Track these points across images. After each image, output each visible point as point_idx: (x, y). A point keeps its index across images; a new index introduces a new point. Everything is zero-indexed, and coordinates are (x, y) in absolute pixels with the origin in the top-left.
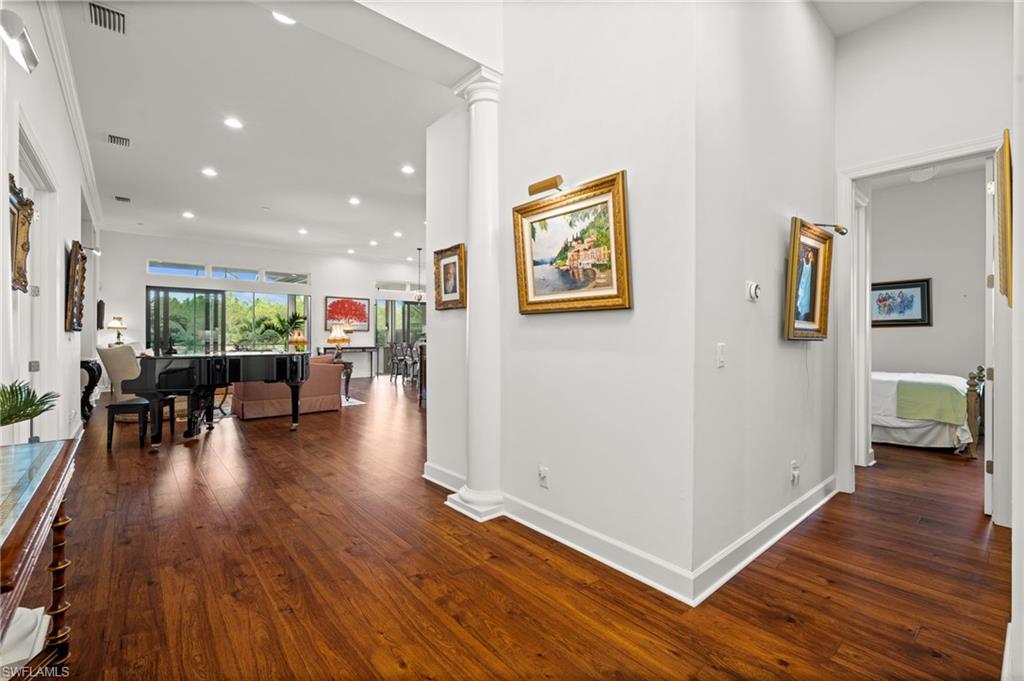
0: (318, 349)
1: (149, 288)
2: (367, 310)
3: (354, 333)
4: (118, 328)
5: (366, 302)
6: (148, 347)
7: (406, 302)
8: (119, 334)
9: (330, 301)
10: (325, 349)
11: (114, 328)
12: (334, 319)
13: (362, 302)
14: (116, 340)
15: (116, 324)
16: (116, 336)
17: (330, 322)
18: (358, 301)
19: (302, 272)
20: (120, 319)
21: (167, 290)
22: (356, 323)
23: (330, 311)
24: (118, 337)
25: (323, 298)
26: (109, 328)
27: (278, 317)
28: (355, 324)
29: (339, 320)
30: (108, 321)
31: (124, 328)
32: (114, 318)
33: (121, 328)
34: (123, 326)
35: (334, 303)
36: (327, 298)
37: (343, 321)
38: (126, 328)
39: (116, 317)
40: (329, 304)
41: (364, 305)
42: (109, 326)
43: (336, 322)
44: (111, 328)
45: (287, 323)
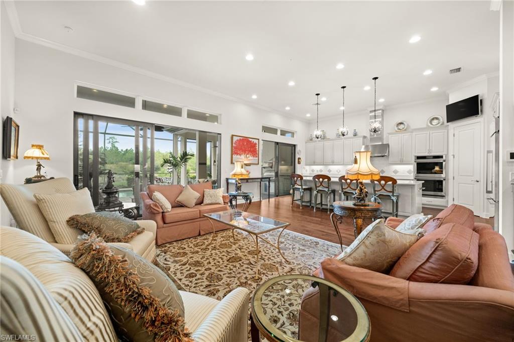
1: (77, 115)
2: (257, 148)
3: (252, 166)
4: (37, 158)
5: (257, 141)
7: (277, 143)
9: (235, 139)
11: (32, 158)
12: (237, 154)
13: (255, 141)
15: (37, 153)
17: (235, 156)
18: (253, 140)
19: (214, 113)
20: (40, 147)
21: (97, 118)
22: (251, 158)
23: (236, 148)
24: (39, 169)
25: (231, 136)
26: (25, 158)
29: (240, 155)
31: (45, 158)
32: (33, 146)
33: (41, 158)
34: (46, 156)
35: (237, 140)
36: (233, 136)
37: (243, 156)
38: (48, 159)
39: (35, 144)
40: (234, 141)
41: (256, 144)
42: (25, 155)
43: (238, 156)
44: (29, 157)
45: (179, 159)
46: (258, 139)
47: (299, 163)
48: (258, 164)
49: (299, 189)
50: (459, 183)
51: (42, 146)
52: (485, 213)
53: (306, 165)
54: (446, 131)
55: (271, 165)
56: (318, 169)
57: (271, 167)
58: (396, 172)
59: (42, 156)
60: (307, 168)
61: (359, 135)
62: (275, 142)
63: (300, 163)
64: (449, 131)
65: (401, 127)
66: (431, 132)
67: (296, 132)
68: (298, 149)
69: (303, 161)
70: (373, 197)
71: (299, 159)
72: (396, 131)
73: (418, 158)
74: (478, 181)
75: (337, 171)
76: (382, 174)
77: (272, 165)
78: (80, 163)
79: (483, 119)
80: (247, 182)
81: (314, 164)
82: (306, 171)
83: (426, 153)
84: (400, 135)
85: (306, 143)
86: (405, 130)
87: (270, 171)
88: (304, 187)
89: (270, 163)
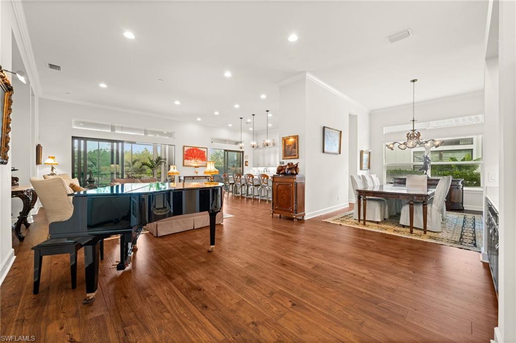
0: (179, 177)
1: (73, 138)
2: (206, 154)
3: (200, 168)
4: (52, 164)
5: (205, 150)
6: (73, 177)
7: (226, 150)
8: (53, 168)
9: (186, 149)
10: (185, 177)
11: (49, 164)
12: (188, 159)
13: (204, 150)
14: (50, 172)
15: (51, 161)
16: (51, 169)
17: (186, 161)
18: (202, 149)
19: (170, 131)
20: (53, 158)
21: (86, 139)
23: (186, 155)
24: (52, 170)
25: (182, 147)
26: (45, 164)
27: (149, 158)
28: (200, 162)
29: (191, 160)
30: (45, 159)
31: (56, 164)
32: (49, 157)
33: (54, 164)
34: (56, 163)
35: (188, 150)
36: (184, 146)
37: (193, 161)
38: (57, 164)
39: (50, 156)
40: (185, 150)
41: (204, 152)
42: (45, 162)
43: (189, 161)
44: (47, 164)
45: (155, 162)
46: (207, 148)
47: (246, 165)
51: (54, 157)
53: (254, 167)
56: (261, 170)
59: (54, 162)
60: (255, 169)
62: (224, 150)
63: (248, 165)
67: (244, 141)
68: (245, 154)
69: (250, 163)
71: (246, 162)
78: (75, 166)
80: (193, 179)
81: (258, 166)
82: (254, 171)
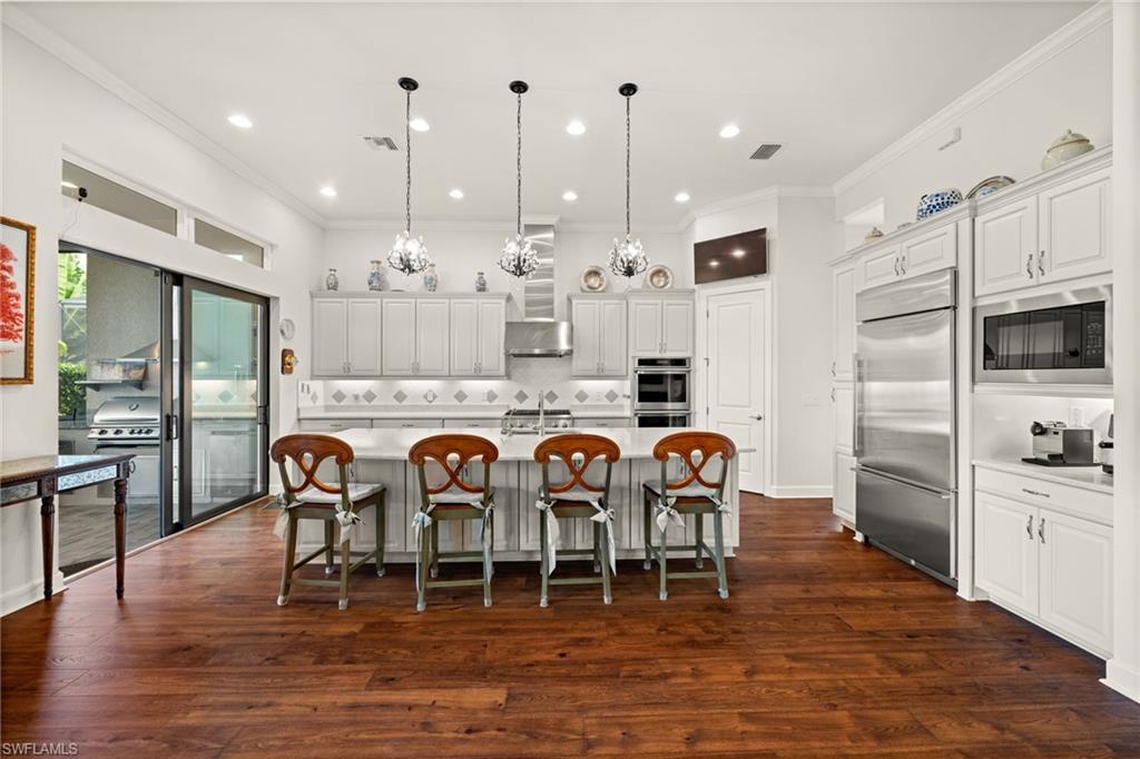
46: (30, 230)
47: (286, 368)
48: (28, 378)
49: (331, 506)
50: (718, 423)
52: (775, 487)
53: (314, 377)
54: (691, 302)
55: (137, 374)
56: (360, 392)
57: (140, 385)
58: (582, 396)
60: (317, 387)
61: (491, 291)
62: (164, 272)
63: (290, 371)
64: (697, 305)
65: (593, 281)
66: (665, 302)
67: (272, 246)
68: (280, 315)
69: (301, 363)
70: (661, 511)
71: (285, 353)
72: (582, 290)
73: (642, 362)
74: (759, 419)
75: (425, 397)
76: (551, 402)
77: (145, 376)
79: (769, 283)
81: (348, 375)
82: (314, 398)
83: (655, 350)
84: (597, 302)
85: (312, 296)
86: (603, 291)
87: (134, 403)
88: (353, 495)
89: (126, 368)
